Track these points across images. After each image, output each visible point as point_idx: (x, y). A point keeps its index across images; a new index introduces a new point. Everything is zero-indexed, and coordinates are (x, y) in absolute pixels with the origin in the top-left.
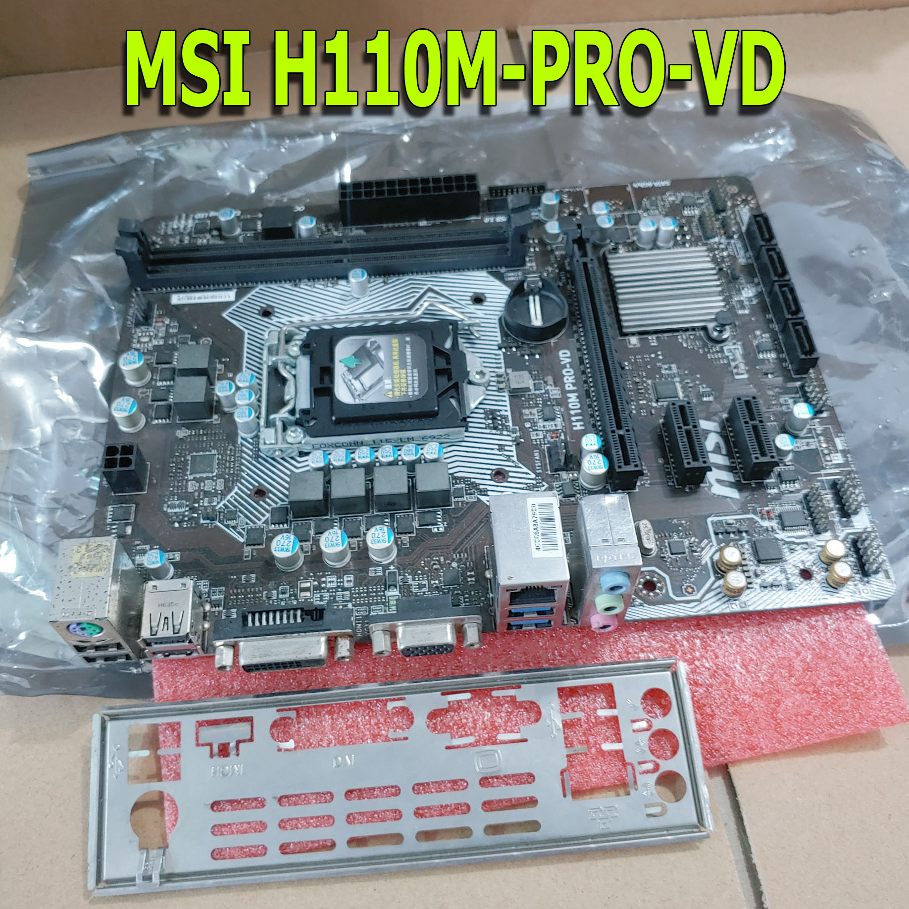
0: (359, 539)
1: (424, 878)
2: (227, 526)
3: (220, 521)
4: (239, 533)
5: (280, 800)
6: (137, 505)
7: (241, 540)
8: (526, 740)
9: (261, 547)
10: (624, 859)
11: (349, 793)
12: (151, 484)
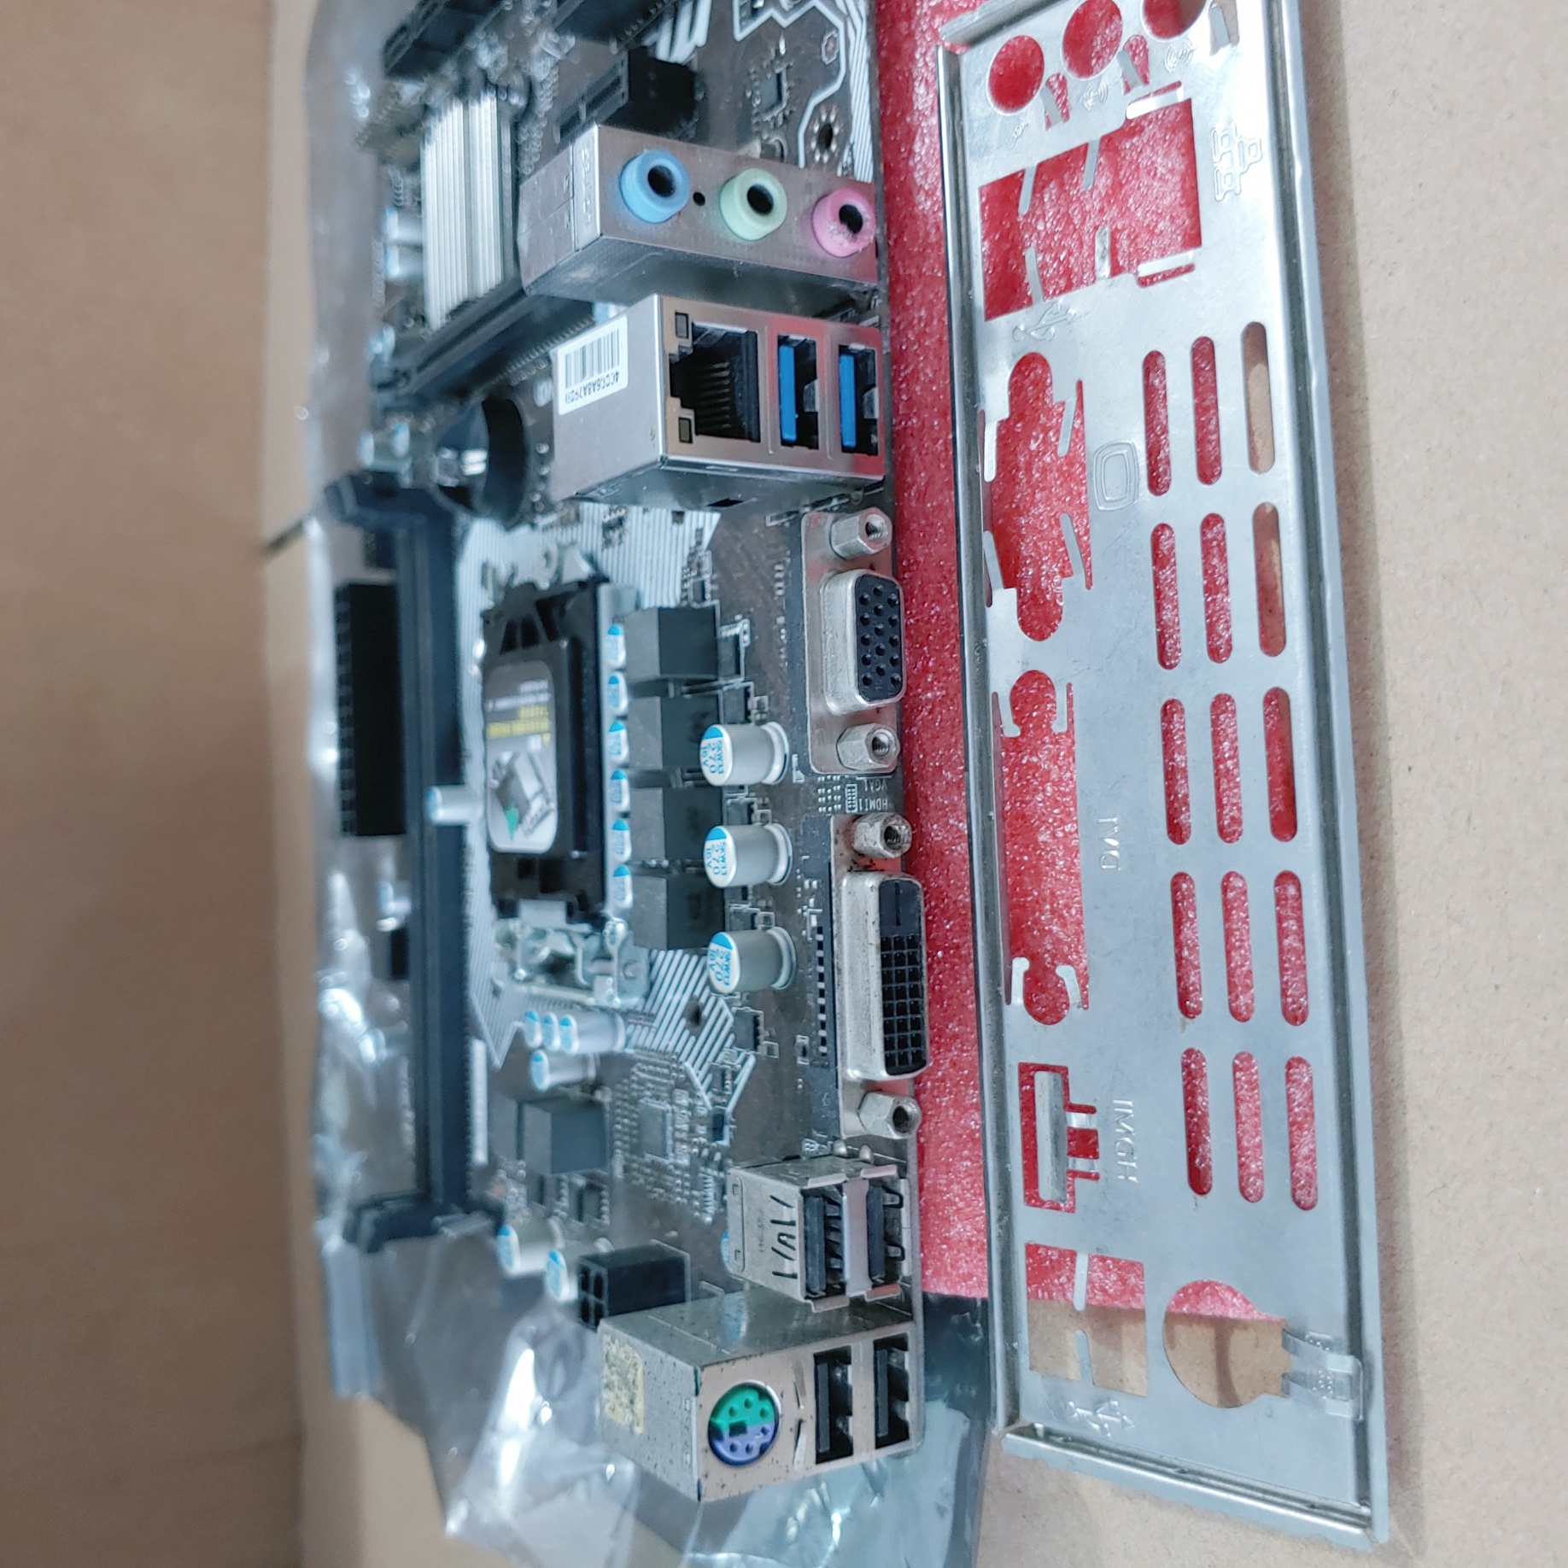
0: (755, 807)
1: (1386, 632)
2: (734, 1088)
3: (725, 1105)
4: (743, 1064)
5: (1186, 1011)
6: (703, 1277)
7: (751, 1061)
8: (1080, 385)
9: (761, 1019)
10: (1350, 85)
11: (1177, 832)
12: (677, 1243)
